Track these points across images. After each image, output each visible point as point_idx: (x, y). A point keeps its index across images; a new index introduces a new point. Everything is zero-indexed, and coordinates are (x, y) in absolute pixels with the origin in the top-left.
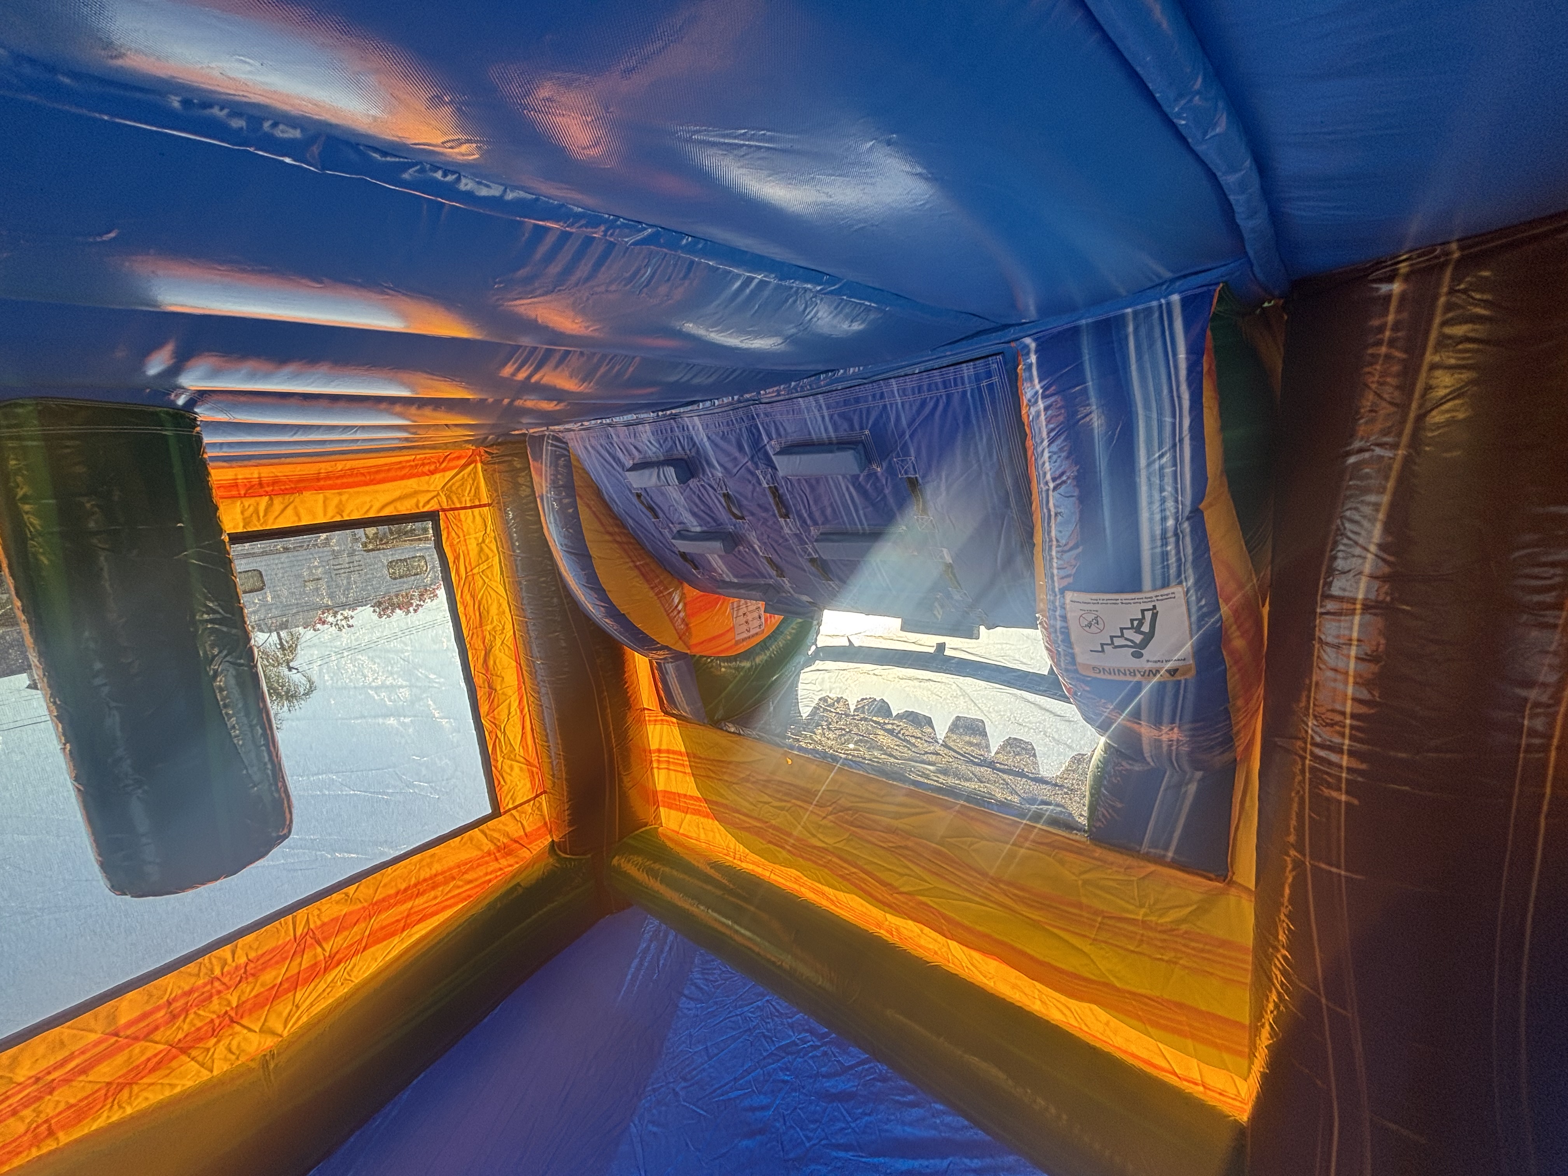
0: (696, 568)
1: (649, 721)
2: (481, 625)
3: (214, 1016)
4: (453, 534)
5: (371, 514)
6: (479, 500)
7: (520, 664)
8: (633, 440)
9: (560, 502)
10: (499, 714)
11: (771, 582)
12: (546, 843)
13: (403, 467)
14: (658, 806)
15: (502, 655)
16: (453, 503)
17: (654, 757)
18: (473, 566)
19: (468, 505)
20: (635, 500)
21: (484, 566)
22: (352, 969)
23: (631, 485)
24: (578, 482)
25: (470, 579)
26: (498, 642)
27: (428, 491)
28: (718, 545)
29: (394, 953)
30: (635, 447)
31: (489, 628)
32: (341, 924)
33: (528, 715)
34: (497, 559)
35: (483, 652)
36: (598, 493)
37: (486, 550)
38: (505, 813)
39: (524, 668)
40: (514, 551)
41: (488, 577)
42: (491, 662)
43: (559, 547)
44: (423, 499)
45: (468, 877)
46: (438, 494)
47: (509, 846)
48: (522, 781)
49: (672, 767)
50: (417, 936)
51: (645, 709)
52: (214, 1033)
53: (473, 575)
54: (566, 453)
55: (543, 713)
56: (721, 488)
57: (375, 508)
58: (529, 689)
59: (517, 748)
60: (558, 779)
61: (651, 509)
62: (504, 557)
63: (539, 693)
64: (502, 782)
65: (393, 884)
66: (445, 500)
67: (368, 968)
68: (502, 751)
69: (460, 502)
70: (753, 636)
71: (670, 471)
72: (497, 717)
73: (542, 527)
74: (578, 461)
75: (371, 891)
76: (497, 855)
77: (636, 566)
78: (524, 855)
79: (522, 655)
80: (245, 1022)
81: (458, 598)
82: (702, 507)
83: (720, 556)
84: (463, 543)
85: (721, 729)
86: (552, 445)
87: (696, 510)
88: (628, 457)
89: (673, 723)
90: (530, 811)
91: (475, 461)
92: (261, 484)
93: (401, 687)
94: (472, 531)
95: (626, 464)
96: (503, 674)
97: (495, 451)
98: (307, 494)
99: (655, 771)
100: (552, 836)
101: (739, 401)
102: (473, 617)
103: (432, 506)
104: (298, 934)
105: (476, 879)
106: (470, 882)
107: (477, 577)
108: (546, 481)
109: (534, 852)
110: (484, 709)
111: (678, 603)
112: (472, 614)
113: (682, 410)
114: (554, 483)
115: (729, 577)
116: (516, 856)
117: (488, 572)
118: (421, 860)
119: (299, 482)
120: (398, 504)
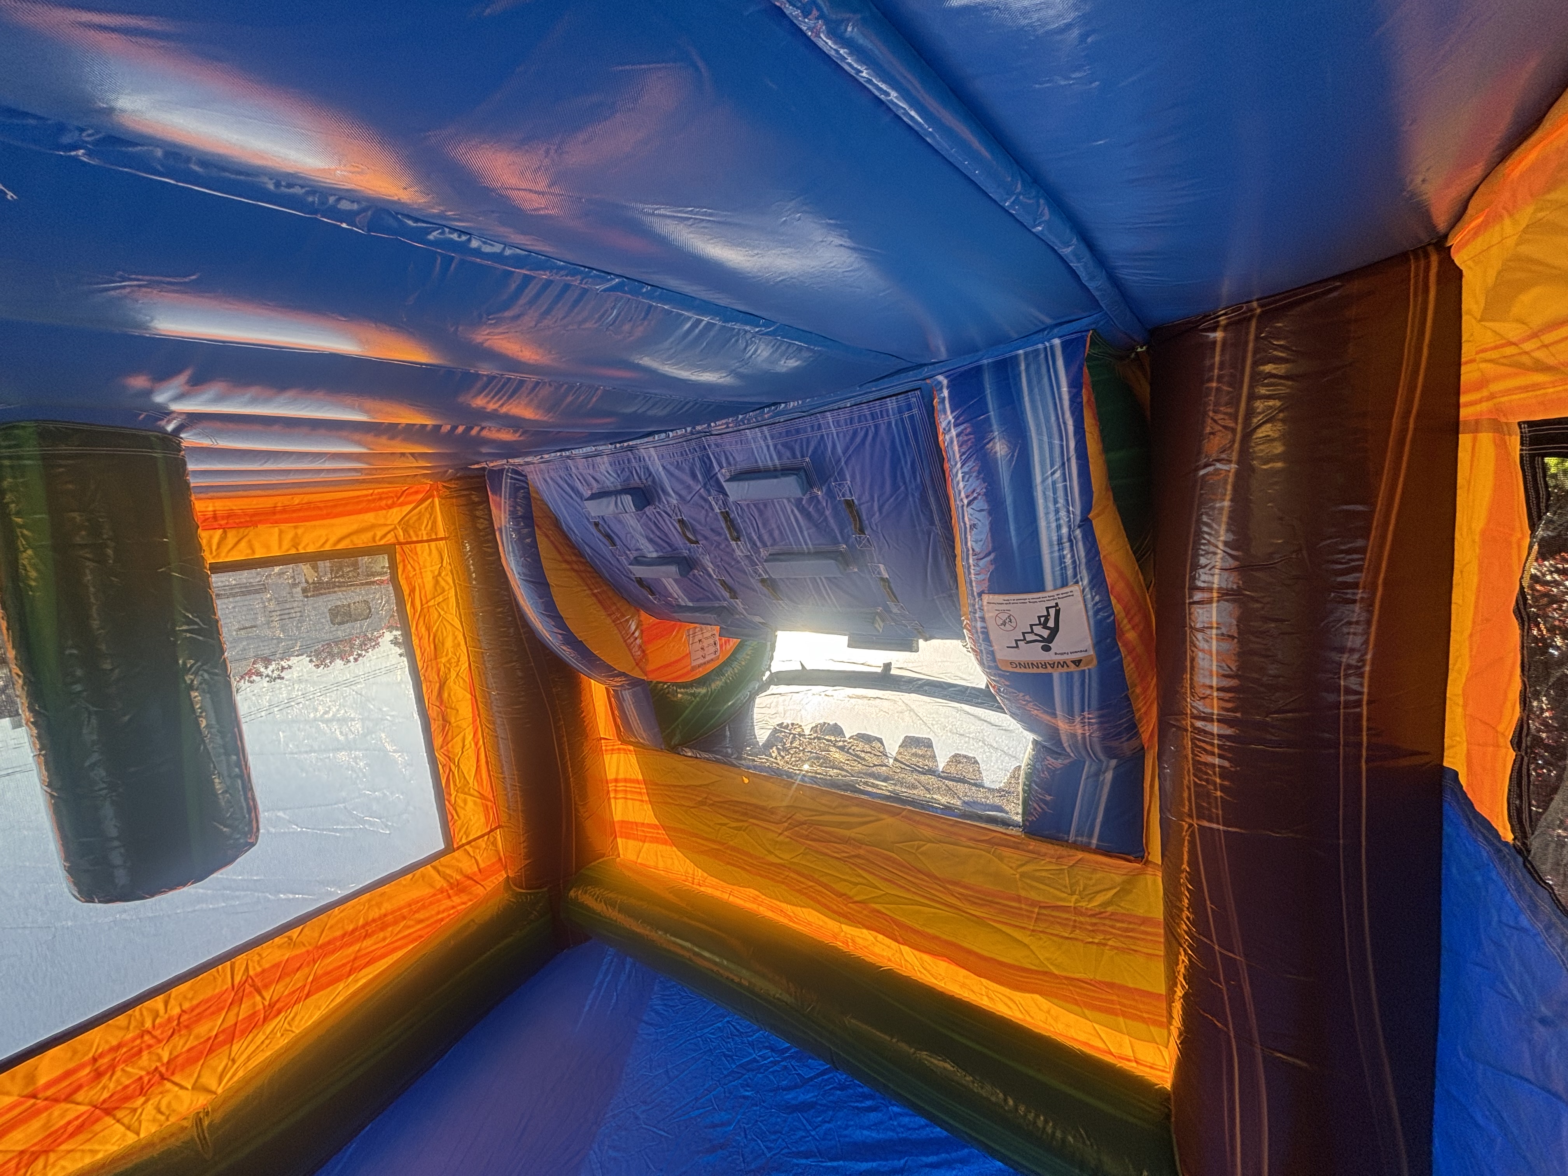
0: (653, 594)
1: (606, 750)
2: (436, 658)
3: (143, 1073)
4: (409, 566)
5: (327, 547)
6: (436, 534)
7: (475, 697)
8: (591, 472)
9: (518, 532)
10: (452, 747)
11: (725, 604)
12: (501, 879)
13: (361, 502)
14: (616, 837)
15: (457, 687)
16: (410, 536)
17: (611, 786)
18: (428, 598)
19: (425, 538)
20: (593, 530)
21: (440, 599)
22: (293, 1019)
23: (589, 513)
24: (536, 513)
25: (425, 611)
26: (453, 675)
27: (385, 525)
28: (673, 569)
29: (339, 1000)
30: (593, 478)
31: (444, 660)
32: (283, 970)
33: (482, 748)
34: (453, 592)
35: (438, 685)
36: (556, 523)
37: (443, 583)
38: (458, 848)
39: (479, 699)
40: (471, 583)
41: (443, 610)
42: (446, 695)
43: (517, 576)
44: (379, 534)
45: (420, 916)
46: (395, 528)
47: (462, 883)
48: (476, 816)
49: (629, 796)
50: (364, 981)
51: (601, 739)
52: (142, 1091)
53: (429, 607)
54: (525, 485)
55: (498, 743)
56: (676, 515)
57: (331, 542)
58: (484, 720)
59: (471, 782)
60: (514, 811)
61: (608, 537)
62: (461, 590)
63: (494, 724)
64: (456, 817)
65: (340, 925)
66: (402, 534)
67: (311, 1017)
68: (455, 785)
69: (417, 536)
70: (708, 662)
71: (628, 499)
72: (451, 749)
73: (500, 557)
74: (537, 493)
75: (316, 935)
76: (450, 892)
77: (595, 595)
78: (478, 891)
79: (477, 687)
80: (176, 1078)
81: (413, 630)
82: (658, 534)
83: (675, 580)
84: (418, 576)
85: (679, 754)
86: (512, 478)
87: (652, 536)
88: (586, 487)
89: (630, 751)
90: (484, 846)
91: (433, 496)
92: (215, 517)
93: (353, 720)
94: (428, 564)
95: (584, 493)
96: (457, 707)
97: (454, 486)
98: (260, 527)
99: (613, 801)
100: (507, 872)
101: (692, 433)
102: (428, 649)
103: (390, 539)
104: (237, 981)
105: (427, 919)
106: (421, 921)
107: (432, 610)
108: (505, 513)
109: (488, 889)
110: (438, 741)
111: (635, 630)
112: (426, 645)
113: (638, 442)
114: (513, 515)
115: (684, 601)
116: (471, 893)
117: (444, 605)
118: (369, 901)
119: (254, 515)
120: (354, 538)
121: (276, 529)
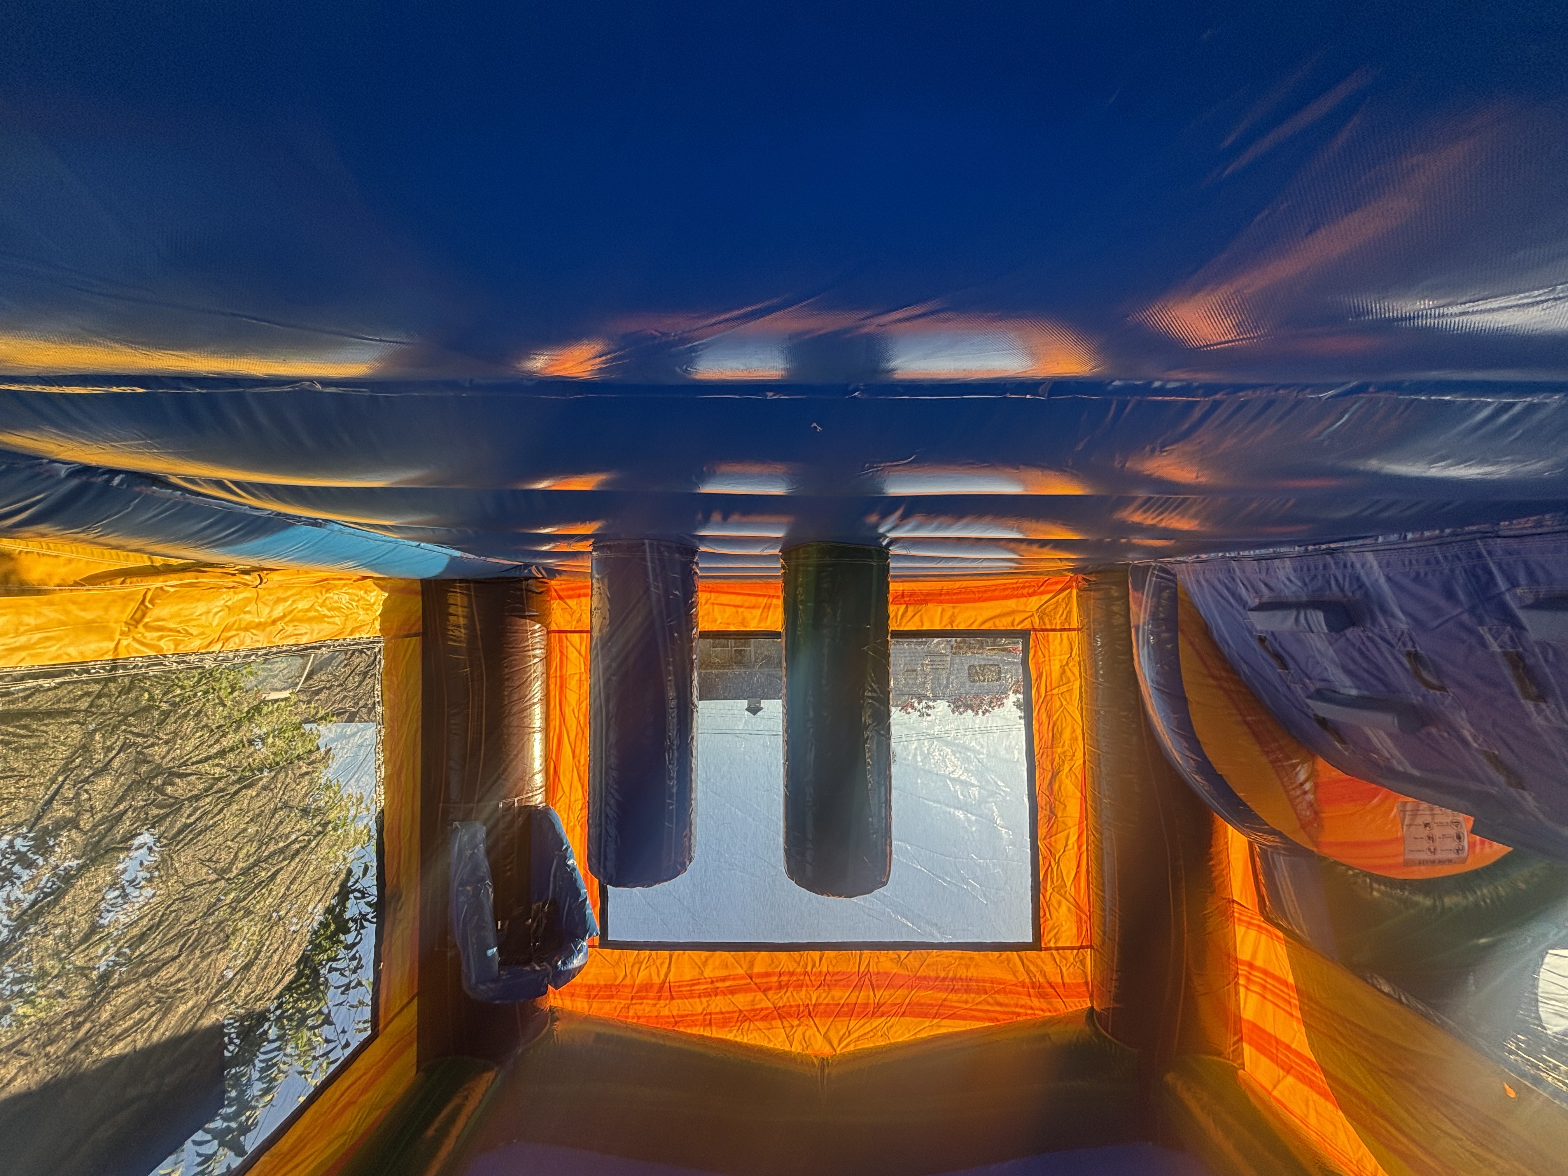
0: (1342, 741)
1: (1239, 920)
2: (1052, 747)
3: (801, 1003)
4: (1040, 653)
5: (974, 627)
6: (1069, 624)
7: (1085, 797)
8: (1263, 576)
9: (1157, 635)
10: (1055, 841)
11: (1494, 791)
12: (1085, 1006)
13: (1007, 589)
14: (1241, 1039)
15: (1068, 781)
16: (1045, 624)
17: (1243, 970)
18: (1053, 686)
19: (1058, 628)
20: (1256, 645)
21: (1064, 689)
22: (891, 1027)
23: (1253, 625)
24: (1182, 616)
25: (1048, 699)
26: (1067, 768)
27: (1024, 611)
28: (1389, 719)
29: (923, 1035)
30: (1266, 585)
31: (1059, 750)
32: (890, 982)
33: (1085, 854)
34: (1077, 684)
35: (1050, 774)
36: (1206, 630)
37: (1069, 673)
38: (1047, 949)
39: (1089, 802)
40: (1097, 679)
41: (1066, 700)
42: (1056, 787)
43: (1149, 684)
44: (1018, 618)
45: (1000, 998)
46: (1033, 615)
47: (1043, 988)
48: (1068, 923)
49: (1269, 996)
50: (945, 1030)
51: (1234, 901)
52: (798, 1016)
53: (1053, 695)
54: (1174, 586)
55: (1103, 858)
56: (1405, 645)
57: (978, 622)
58: (1090, 826)
59: (1068, 884)
60: (1109, 939)
61: (1277, 656)
62: (1086, 683)
63: (1101, 834)
64: (1048, 915)
65: (935, 967)
66: (1037, 621)
67: (903, 1034)
68: (1052, 882)
69: (1051, 624)
70: (1441, 862)
71: (1318, 618)
72: (1053, 844)
73: (1133, 659)
74: (1186, 594)
75: (917, 965)
76: (1031, 990)
77: (1246, 723)
78: (1058, 1006)
79: (1089, 789)
80: (817, 1020)
81: (1035, 714)
82: (1365, 665)
83: (1390, 735)
84: (1047, 663)
85: (1365, 980)
86: (1158, 576)
87: (1352, 667)
88: (1253, 595)
89: (1277, 936)
90: (1072, 960)
91: (1071, 587)
92: (903, 595)
93: (973, 785)
94: (1058, 653)
95: (1249, 602)
96: (1066, 802)
97: (1094, 579)
98: (931, 605)
99: (1242, 990)
100: (1092, 1002)
101: (1453, 534)
102: (1046, 736)
103: (1026, 625)
104: (861, 970)
105: (1006, 1005)
106: (1000, 1004)
107: (1056, 698)
108: (1145, 612)
109: (1070, 1010)
110: (1042, 831)
111: (1306, 781)
112: (1045, 732)
113: (1346, 544)
114: (1154, 617)
115: (1401, 764)
116: (1050, 1003)
117: (1067, 695)
118: (961, 958)
119: (928, 595)
120: (997, 621)
121: (940, 608)
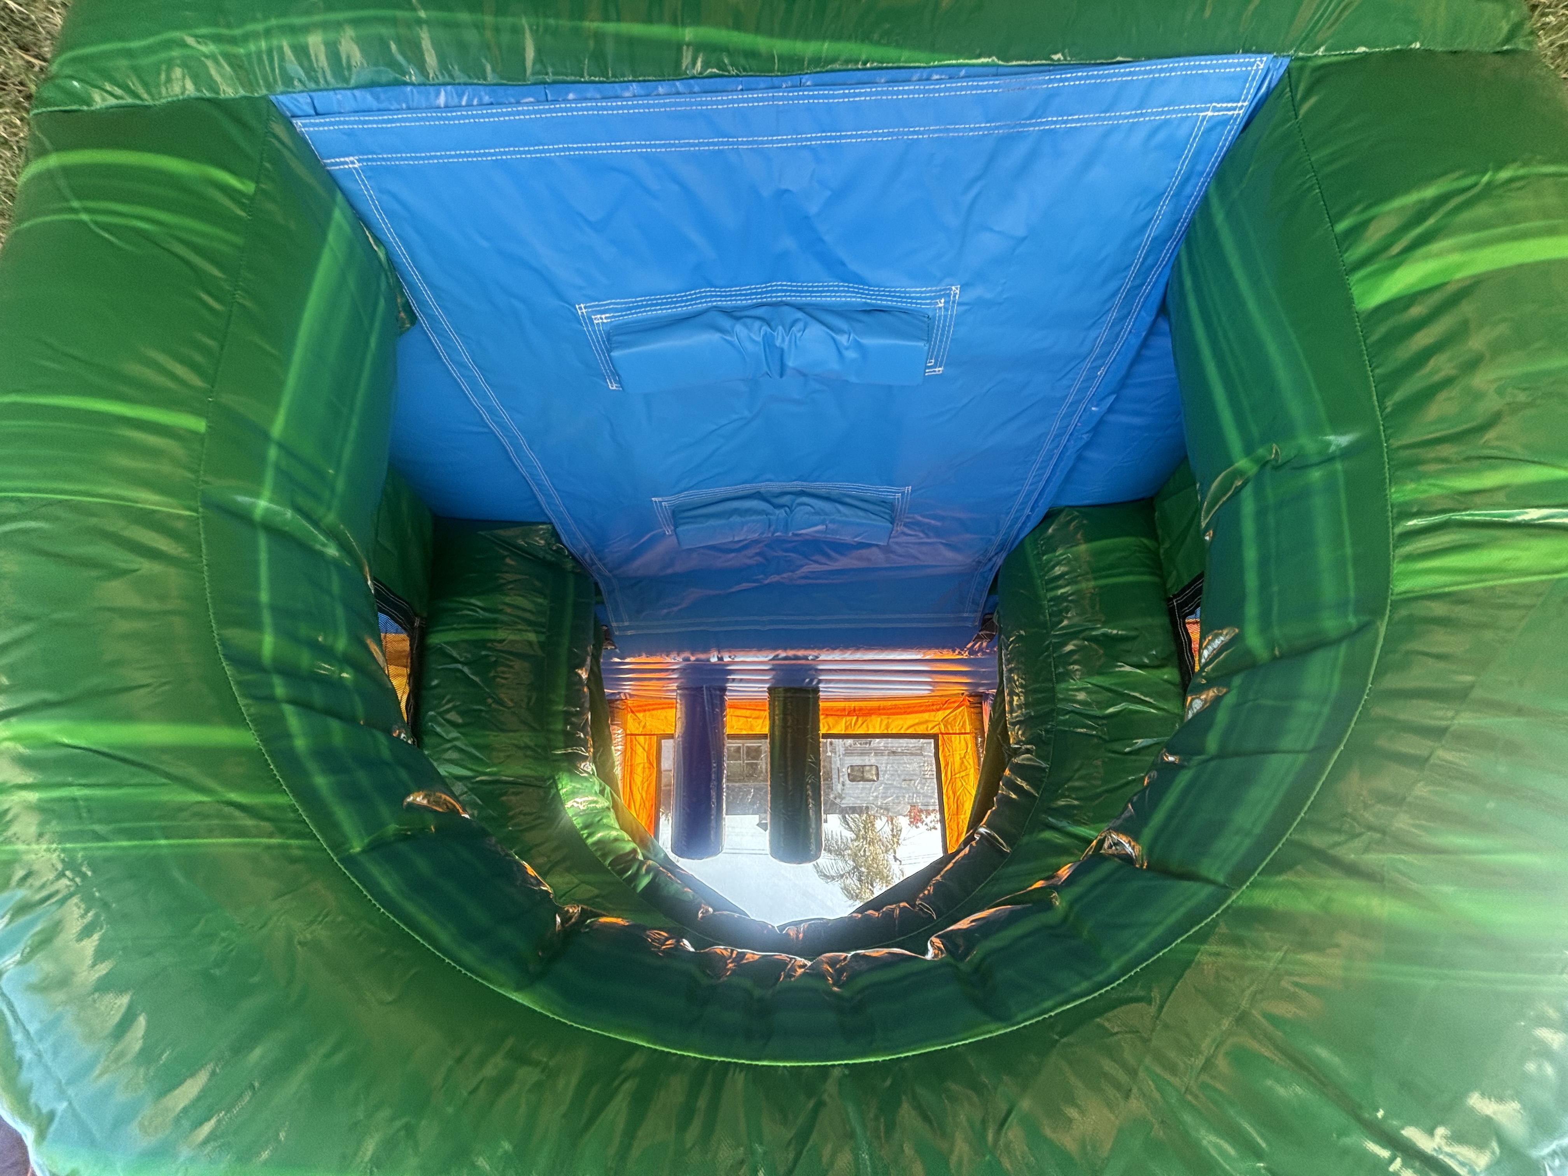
4: (946, 749)
5: (902, 732)
6: (964, 730)
13: (921, 707)
16: (948, 730)
18: (957, 772)
19: (958, 732)
21: (963, 774)
25: (952, 781)
27: (934, 722)
31: (962, 817)
34: (972, 770)
35: (956, 834)
37: (966, 763)
41: (964, 782)
44: (930, 726)
53: (956, 778)
57: (905, 727)
66: (943, 727)
69: (952, 730)
81: (944, 791)
84: (951, 754)
91: (964, 705)
92: (854, 710)
94: (958, 749)
97: (972, 700)
98: (873, 717)
103: (935, 731)
107: (958, 780)
112: (952, 804)
117: (966, 778)
119: (871, 710)
120: (916, 727)
121: (879, 719)
